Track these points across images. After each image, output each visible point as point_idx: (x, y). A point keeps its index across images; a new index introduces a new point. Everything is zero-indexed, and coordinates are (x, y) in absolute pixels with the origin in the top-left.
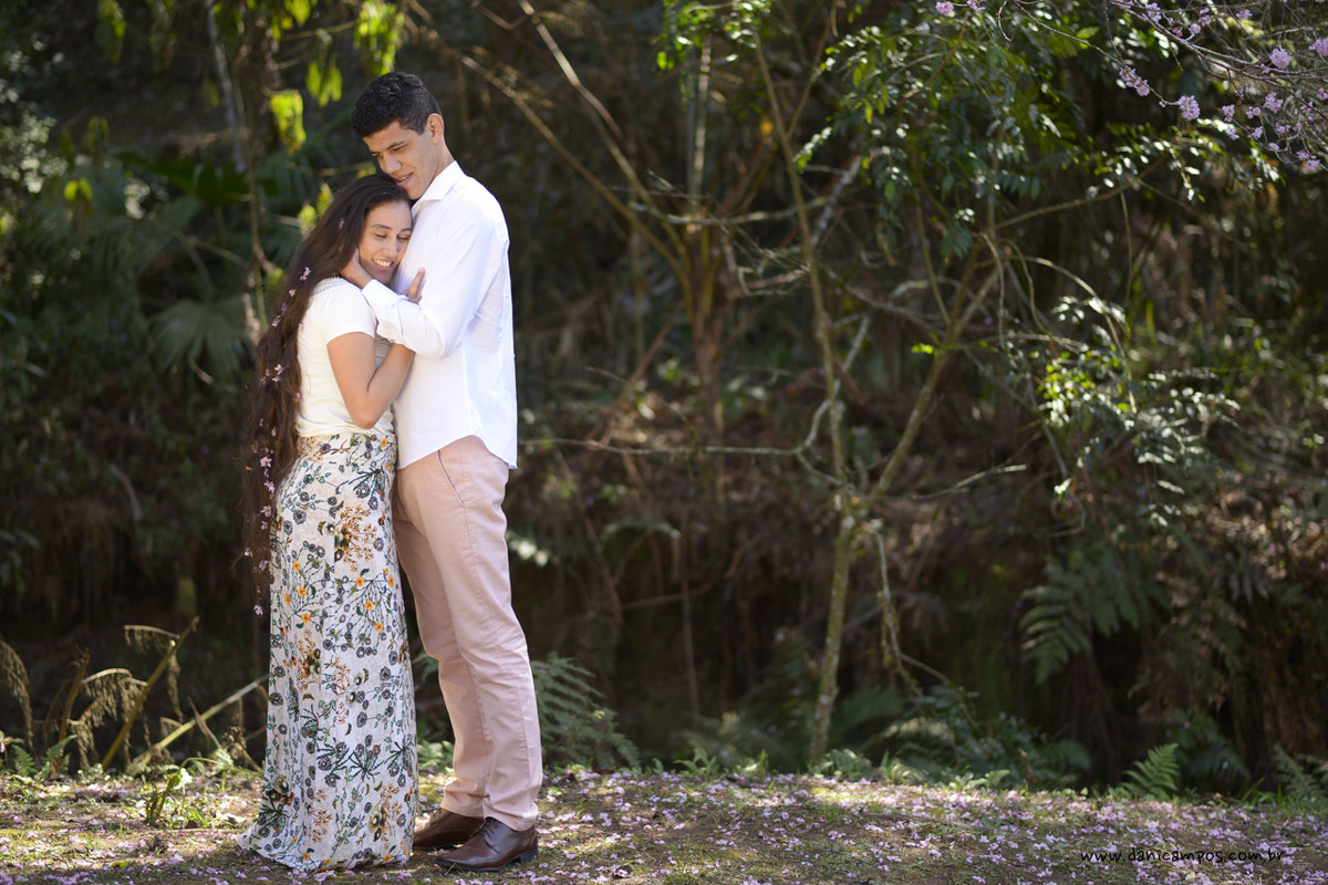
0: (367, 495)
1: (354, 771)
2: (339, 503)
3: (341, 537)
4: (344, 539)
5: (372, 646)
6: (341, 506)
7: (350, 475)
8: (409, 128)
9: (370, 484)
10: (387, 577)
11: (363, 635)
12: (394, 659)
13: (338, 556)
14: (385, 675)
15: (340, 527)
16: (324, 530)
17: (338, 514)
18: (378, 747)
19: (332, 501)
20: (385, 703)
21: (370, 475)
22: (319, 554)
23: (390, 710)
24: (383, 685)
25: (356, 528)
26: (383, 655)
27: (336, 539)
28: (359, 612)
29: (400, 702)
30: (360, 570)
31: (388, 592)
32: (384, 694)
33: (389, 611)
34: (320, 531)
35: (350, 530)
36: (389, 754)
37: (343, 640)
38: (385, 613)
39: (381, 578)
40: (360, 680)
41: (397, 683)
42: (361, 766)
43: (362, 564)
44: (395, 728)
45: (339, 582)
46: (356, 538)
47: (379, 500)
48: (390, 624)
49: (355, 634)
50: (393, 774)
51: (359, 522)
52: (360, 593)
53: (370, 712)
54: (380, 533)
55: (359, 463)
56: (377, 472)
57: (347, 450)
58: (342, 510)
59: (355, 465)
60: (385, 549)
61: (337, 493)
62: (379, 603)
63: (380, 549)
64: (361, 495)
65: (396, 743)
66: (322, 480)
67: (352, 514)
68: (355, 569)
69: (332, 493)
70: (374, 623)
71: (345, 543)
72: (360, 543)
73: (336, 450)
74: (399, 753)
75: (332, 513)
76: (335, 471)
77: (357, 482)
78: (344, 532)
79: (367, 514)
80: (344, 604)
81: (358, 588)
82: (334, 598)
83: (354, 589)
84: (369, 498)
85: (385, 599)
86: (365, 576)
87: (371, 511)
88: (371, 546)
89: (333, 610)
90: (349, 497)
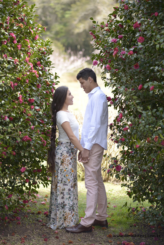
0: (69, 153)
1: (60, 208)
2: (63, 154)
3: (62, 161)
4: (63, 161)
5: (67, 184)
6: (63, 155)
7: (66, 149)
8: (84, 79)
9: (70, 151)
10: (72, 170)
11: (65, 181)
12: (72, 187)
13: (61, 165)
14: (69, 190)
15: (62, 159)
16: (59, 159)
17: (62, 156)
18: (66, 205)
19: (61, 154)
20: (69, 196)
21: (70, 149)
22: (58, 164)
23: (70, 197)
24: (69, 192)
25: (65, 160)
26: (69, 186)
27: (61, 161)
28: (64, 176)
29: (72, 196)
30: (65, 168)
31: (71, 173)
32: (69, 194)
33: (71, 177)
34: (58, 159)
35: (64, 160)
36: (69, 206)
37: (61, 182)
38: (70, 178)
39: (70, 170)
40: (63, 190)
41: (72, 192)
42: (61, 207)
43: (66, 167)
44: (71, 201)
45: (61, 170)
46: (65, 162)
47: (71, 154)
48: (71, 180)
49: (63, 181)
50: (69, 211)
51: (66, 159)
52: (65, 173)
53: (65, 197)
54: (71, 161)
55: (68, 147)
56: (72, 149)
57: (66, 144)
58: (63, 156)
59: (67, 147)
60: (72, 165)
61: (63, 152)
62: (69, 175)
63: (71, 164)
64: (67, 153)
65: (71, 204)
66: (60, 149)
67: (65, 157)
68: (64, 168)
69: (62, 152)
70: (68, 179)
71: (63, 162)
72: (66, 163)
73: (64, 144)
74: (71, 206)
75: (61, 156)
76: (63, 148)
77: (67, 150)
78: (63, 160)
79: (68, 157)
80: (61, 174)
81: (65, 172)
82: (60, 173)
83: (64, 172)
84: (69, 154)
85: (70, 175)
86: (66, 170)
87: (69, 157)
88: (68, 164)
89: (60, 175)
90: (65, 153)
